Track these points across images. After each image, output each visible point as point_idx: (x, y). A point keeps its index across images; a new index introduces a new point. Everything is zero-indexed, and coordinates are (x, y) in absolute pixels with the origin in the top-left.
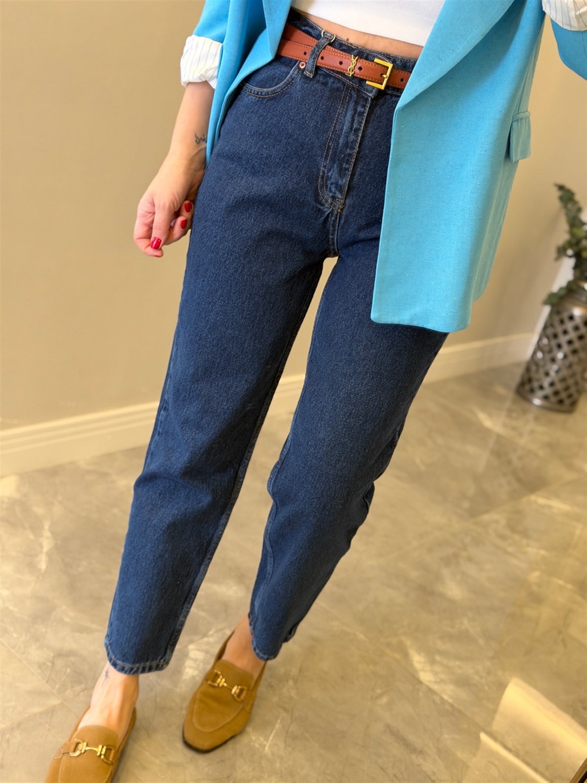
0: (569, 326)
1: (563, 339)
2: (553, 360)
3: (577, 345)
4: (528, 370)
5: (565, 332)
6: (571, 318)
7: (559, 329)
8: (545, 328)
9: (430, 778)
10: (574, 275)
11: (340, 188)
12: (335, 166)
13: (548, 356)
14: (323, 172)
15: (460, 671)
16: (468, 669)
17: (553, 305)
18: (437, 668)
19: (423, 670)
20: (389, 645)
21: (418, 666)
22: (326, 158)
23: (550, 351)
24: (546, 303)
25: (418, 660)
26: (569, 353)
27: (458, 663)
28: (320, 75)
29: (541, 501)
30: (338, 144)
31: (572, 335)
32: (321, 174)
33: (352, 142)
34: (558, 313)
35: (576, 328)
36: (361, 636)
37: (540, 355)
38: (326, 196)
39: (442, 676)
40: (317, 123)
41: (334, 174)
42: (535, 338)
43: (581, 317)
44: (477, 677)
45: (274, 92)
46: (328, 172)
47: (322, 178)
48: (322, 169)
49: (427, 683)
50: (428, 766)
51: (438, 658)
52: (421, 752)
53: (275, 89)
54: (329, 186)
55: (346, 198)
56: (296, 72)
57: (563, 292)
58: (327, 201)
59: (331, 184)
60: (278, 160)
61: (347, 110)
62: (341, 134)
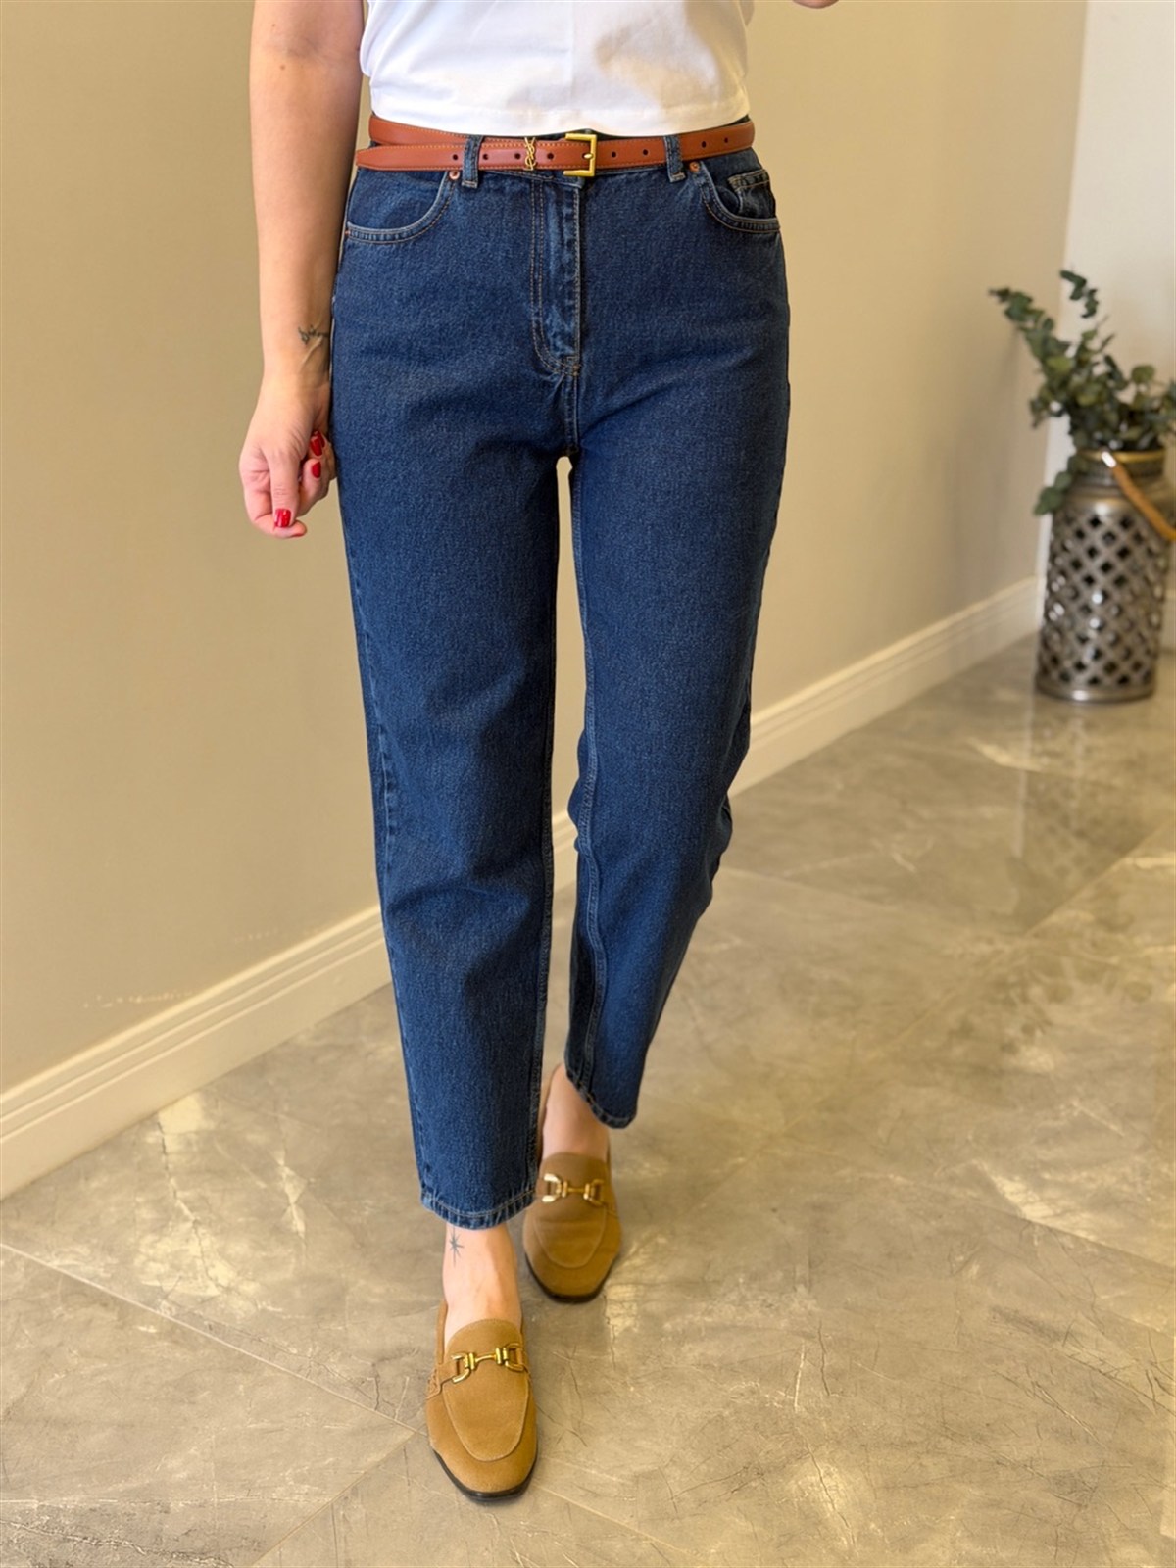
0: (1095, 537)
1: (1092, 566)
2: (1087, 610)
3: (1120, 567)
4: (1045, 642)
5: (1092, 552)
6: (1095, 522)
7: (1078, 549)
8: (1053, 557)
9: (1100, 1372)
10: (1075, 443)
11: (569, 339)
12: (553, 307)
13: (1074, 607)
14: (537, 322)
15: (1092, 1186)
16: (1108, 1179)
17: (1054, 512)
18: (1050, 1193)
19: (1027, 1203)
20: (952, 1179)
21: (1016, 1199)
22: (536, 301)
23: (1076, 595)
24: (1039, 511)
25: (1012, 1189)
26: (1111, 588)
27: (1084, 1174)
28: (488, 180)
29: (1145, 863)
30: (548, 273)
31: (1107, 553)
32: (534, 325)
33: (569, 264)
34: (1069, 521)
35: (1110, 537)
36: (899, 1180)
37: (1059, 609)
38: (551, 358)
39: (1063, 1203)
40: (507, 252)
41: (554, 320)
42: (1041, 583)
43: (1111, 516)
44: (1125, 1188)
45: (421, 228)
46: (544, 320)
47: (538, 330)
48: (534, 318)
49: (1043, 1222)
50: (1088, 1354)
51: (1047, 1176)
52: (1069, 1334)
53: (422, 223)
54: (551, 340)
55: (581, 352)
56: (448, 187)
57: (1066, 482)
58: (553, 366)
59: (554, 336)
60: (460, 328)
61: (546, 219)
62: (549, 256)
